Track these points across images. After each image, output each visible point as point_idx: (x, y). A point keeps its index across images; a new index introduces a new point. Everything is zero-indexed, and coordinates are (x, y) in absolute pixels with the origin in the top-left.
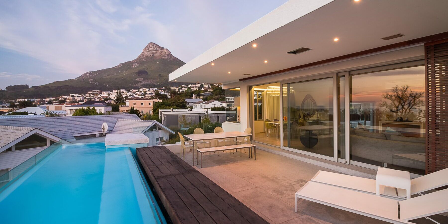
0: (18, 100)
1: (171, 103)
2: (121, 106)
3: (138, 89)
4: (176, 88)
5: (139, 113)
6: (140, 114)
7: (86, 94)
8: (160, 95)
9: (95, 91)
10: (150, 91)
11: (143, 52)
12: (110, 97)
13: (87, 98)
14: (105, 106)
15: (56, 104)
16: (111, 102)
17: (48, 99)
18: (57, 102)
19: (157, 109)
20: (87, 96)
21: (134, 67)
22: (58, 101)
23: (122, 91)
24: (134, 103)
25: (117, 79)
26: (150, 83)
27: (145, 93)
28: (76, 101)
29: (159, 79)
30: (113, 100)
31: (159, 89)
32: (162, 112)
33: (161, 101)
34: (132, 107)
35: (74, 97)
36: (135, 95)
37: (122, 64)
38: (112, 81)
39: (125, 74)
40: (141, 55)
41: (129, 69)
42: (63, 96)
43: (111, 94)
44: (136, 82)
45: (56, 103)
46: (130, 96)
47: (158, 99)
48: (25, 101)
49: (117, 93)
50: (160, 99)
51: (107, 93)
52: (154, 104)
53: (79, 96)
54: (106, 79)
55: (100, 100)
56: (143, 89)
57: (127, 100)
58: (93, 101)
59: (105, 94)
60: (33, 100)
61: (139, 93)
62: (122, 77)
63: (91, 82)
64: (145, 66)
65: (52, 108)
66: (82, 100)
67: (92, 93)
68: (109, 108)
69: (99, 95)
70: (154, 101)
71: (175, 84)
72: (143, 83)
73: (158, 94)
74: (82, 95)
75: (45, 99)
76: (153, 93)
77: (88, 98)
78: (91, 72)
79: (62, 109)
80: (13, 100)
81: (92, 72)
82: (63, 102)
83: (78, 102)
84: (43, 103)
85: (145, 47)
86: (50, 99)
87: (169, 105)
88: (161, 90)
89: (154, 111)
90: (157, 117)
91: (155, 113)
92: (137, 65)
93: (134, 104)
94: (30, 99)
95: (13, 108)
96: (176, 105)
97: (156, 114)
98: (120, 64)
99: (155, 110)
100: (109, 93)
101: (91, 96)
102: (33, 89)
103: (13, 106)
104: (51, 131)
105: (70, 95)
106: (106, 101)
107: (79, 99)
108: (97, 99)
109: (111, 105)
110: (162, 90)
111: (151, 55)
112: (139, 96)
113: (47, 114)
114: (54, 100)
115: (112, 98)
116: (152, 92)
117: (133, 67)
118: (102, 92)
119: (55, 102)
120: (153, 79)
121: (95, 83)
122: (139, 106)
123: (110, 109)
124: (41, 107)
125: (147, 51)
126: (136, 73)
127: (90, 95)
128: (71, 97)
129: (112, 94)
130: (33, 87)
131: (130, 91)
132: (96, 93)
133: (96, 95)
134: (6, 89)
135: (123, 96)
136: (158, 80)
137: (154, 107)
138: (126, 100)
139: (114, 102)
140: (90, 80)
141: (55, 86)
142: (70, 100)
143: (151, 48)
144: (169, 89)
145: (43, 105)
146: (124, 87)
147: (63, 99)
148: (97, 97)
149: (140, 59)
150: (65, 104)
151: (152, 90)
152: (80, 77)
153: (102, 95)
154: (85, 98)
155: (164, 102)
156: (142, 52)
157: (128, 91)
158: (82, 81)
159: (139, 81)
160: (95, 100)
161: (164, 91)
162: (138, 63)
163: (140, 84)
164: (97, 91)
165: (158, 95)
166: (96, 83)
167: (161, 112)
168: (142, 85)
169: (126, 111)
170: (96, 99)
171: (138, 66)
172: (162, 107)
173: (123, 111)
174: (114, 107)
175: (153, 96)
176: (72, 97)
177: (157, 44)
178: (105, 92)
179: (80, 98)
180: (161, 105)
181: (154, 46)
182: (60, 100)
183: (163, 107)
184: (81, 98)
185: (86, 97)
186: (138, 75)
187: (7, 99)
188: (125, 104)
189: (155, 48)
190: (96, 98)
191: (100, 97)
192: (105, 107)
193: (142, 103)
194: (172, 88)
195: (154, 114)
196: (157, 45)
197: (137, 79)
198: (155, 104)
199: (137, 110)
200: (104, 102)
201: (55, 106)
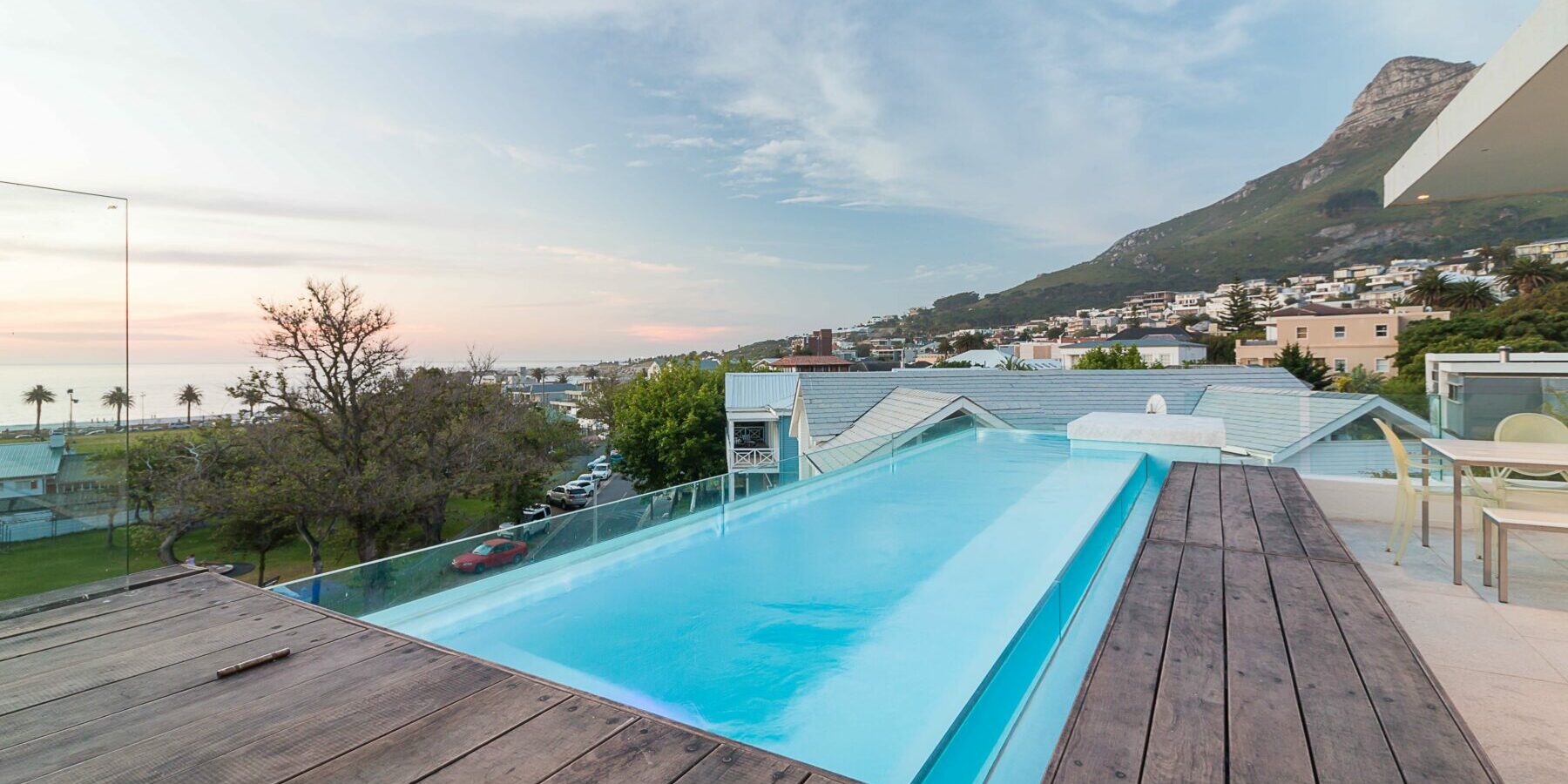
0: (956, 334)
1: (1509, 323)
2: (1243, 343)
3: (1327, 271)
4: (1554, 248)
5: (1320, 368)
6: (1329, 373)
7: (1125, 306)
8: (1443, 290)
9: (1153, 296)
10: (1388, 276)
11: (1354, 113)
12: (1208, 312)
13: (1127, 320)
14: (1182, 343)
15: (1038, 341)
16: (1207, 330)
17: (1020, 329)
18: (1042, 335)
19: (1417, 353)
20: (1127, 312)
21: (1308, 187)
22: (1045, 332)
23: (1252, 285)
24: (1299, 329)
25: (1233, 243)
26: (1392, 241)
27: (1363, 286)
28: (1093, 332)
29: (1443, 214)
30: (1214, 321)
31: (1439, 262)
32: (1440, 364)
33: (1445, 315)
34: (1288, 347)
35: (1089, 317)
36: (1313, 297)
37: (1258, 182)
38: (1214, 252)
39: (1267, 218)
40: (1345, 125)
41: (1286, 198)
42: (1058, 318)
43: (1209, 300)
44: (1317, 245)
45: (1040, 339)
46: (1290, 301)
47: (1429, 308)
48: (968, 334)
49: (1232, 295)
50: (1442, 305)
51: (1194, 297)
52: (1400, 332)
53: (1103, 316)
54: (1193, 247)
55: (1170, 322)
56: (1353, 271)
57: (1269, 320)
58: (1147, 327)
59: (1189, 303)
60: (988, 331)
61: (1329, 289)
62: (1256, 234)
63: (1141, 264)
64: (1360, 170)
65: (1026, 350)
66: (1112, 327)
67: (1142, 301)
68: (1194, 350)
69: (1167, 306)
70: (1400, 319)
71: (1548, 227)
72: (1356, 243)
73: (1430, 283)
74: (1112, 310)
75: (1014, 327)
76: (1407, 283)
77: (1130, 319)
78: (1140, 232)
79: (1052, 354)
80: (946, 333)
81: (1145, 230)
82: (1053, 335)
83: (1100, 333)
84: (1008, 339)
85: (1363, 87)
86: (1025, 327)
87: (1498, 334)
88: (1451, 267)
89: (1401, 361)
90: (1415, 387)
91: (1403, 371)
92: (1324, 172)
93: (1301, 332)
94: (980, 331)
95: (947, 354)
96: (1540, 332)
97: (1408, 372)
98: (1248, 183)
99: (1408, 357)
100: (1202, 296)
101: (1140, 313)
102: (988, 302)
103: (945, 348)
104: (1001, 408)
105: (1078, 312)
106: (1188, 328)
107: (1104, 324)
108: (1160, 320)
109: (1204, 339)
110: (1462, 266)
111: (1399, 115)
112: (1331, 299)
113: (1009, 367)
114: (1035, 331)
115: (1214, 316)
116: (1400, 279)
117: (1306, 183)
118: (1177, 296)
119: (1037, 335)
120: (1408, 221)
121: (1155, 268)
122: (1318, 341)
123: (1200, 353)
124: (1001, 351)
125: (1375, 103)
126: (1320, 207)
127: (1134, 309)
128: (1079, 319)
129: (1212, 300)
130: (988, 296)
131: (1289, 285)
132: (1154, 301)
133: (1155, 307)
134: (933, 307)
135: (1257, 306)
136: (1437, 222)
137: (1400, 343)
138: (1265, 320)
139: (1218, 328)
140: (1138, 259)
141: (1038, 290)
142: (1076, 328)
143: (1394, 85)
144: (1504, 257)
145: (1009, 343)
146: (1265, 270)
147: (1058, 324)
148: (1159, 314)
149: (1340, 146)
150: (1059, 341)
151: (1400, 269)
152: (1108, 254)
153: (1177, 307)
154: (1121, 321)
155: (1464, 320)
156: (1350, 112)
157: (1280, 283)
158: (1112, 265)
159: (1335, 237)
160: (1153, 326)
161: (1475, 265)
162: (1327, 166)
163: (1337, 251)
164: (1160, 295)
165: (1431, 290)
166: (1156, 266)
167: (1436, 364)
168: (1350, 253)
169: (1265, 360)
170: (1156, 320)
171: (1329, 176)
172: (1446, 345)
173: (1249, 362)
174: (1218, 346)
175: (1401, 294)
176: (1082, 320)
177: (1428, 56)
178: (1188, 297)
179: (1106, 321)
180: (1440, 334)
181: (1412, 71)
182: (1049, 328)
183: (1456, 343)
184: (1109, 319)
185: (1124, 315)
186: (1327, 213)
187: (935, 331)
188: (1260, 335)
189: (1422, 80)
190: (1153, 317)
191: (1171, 314)
192: (1180, 346)
193: (1338, 329)
194: (1521, 251)
195: (1399, 373)
196: (1430, 60)
197: (1324, 233)
198: (1406, 330)
199: (1314, 357)
200: (1183, 330)
201: (1035, 347)
